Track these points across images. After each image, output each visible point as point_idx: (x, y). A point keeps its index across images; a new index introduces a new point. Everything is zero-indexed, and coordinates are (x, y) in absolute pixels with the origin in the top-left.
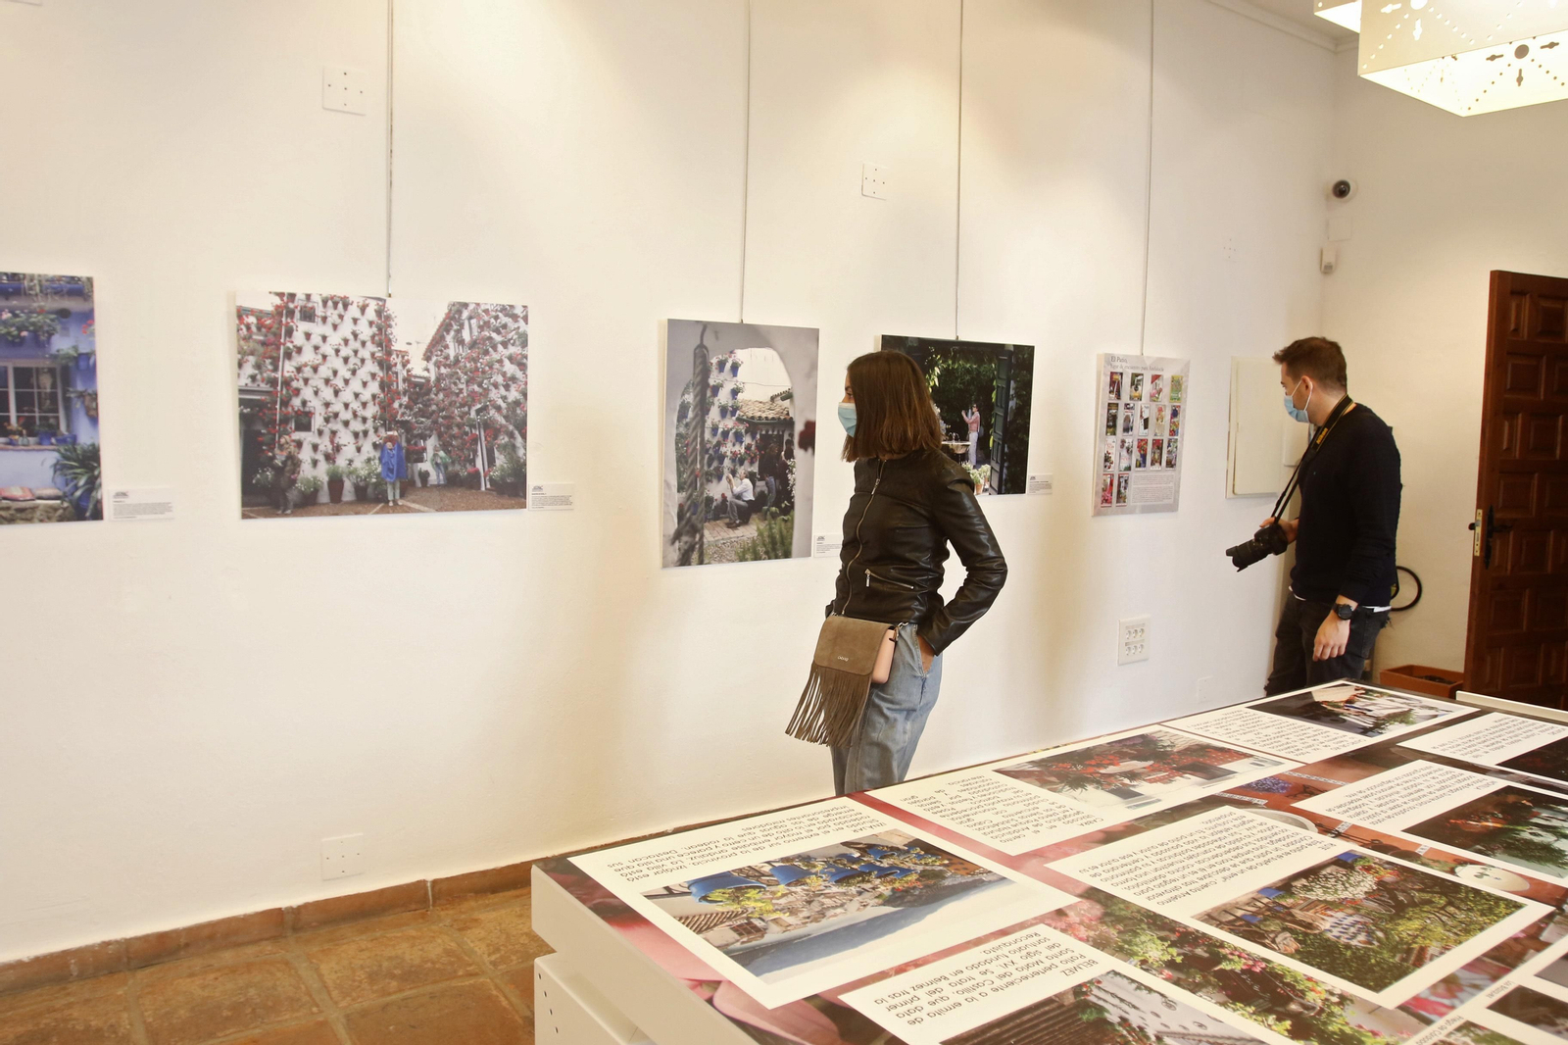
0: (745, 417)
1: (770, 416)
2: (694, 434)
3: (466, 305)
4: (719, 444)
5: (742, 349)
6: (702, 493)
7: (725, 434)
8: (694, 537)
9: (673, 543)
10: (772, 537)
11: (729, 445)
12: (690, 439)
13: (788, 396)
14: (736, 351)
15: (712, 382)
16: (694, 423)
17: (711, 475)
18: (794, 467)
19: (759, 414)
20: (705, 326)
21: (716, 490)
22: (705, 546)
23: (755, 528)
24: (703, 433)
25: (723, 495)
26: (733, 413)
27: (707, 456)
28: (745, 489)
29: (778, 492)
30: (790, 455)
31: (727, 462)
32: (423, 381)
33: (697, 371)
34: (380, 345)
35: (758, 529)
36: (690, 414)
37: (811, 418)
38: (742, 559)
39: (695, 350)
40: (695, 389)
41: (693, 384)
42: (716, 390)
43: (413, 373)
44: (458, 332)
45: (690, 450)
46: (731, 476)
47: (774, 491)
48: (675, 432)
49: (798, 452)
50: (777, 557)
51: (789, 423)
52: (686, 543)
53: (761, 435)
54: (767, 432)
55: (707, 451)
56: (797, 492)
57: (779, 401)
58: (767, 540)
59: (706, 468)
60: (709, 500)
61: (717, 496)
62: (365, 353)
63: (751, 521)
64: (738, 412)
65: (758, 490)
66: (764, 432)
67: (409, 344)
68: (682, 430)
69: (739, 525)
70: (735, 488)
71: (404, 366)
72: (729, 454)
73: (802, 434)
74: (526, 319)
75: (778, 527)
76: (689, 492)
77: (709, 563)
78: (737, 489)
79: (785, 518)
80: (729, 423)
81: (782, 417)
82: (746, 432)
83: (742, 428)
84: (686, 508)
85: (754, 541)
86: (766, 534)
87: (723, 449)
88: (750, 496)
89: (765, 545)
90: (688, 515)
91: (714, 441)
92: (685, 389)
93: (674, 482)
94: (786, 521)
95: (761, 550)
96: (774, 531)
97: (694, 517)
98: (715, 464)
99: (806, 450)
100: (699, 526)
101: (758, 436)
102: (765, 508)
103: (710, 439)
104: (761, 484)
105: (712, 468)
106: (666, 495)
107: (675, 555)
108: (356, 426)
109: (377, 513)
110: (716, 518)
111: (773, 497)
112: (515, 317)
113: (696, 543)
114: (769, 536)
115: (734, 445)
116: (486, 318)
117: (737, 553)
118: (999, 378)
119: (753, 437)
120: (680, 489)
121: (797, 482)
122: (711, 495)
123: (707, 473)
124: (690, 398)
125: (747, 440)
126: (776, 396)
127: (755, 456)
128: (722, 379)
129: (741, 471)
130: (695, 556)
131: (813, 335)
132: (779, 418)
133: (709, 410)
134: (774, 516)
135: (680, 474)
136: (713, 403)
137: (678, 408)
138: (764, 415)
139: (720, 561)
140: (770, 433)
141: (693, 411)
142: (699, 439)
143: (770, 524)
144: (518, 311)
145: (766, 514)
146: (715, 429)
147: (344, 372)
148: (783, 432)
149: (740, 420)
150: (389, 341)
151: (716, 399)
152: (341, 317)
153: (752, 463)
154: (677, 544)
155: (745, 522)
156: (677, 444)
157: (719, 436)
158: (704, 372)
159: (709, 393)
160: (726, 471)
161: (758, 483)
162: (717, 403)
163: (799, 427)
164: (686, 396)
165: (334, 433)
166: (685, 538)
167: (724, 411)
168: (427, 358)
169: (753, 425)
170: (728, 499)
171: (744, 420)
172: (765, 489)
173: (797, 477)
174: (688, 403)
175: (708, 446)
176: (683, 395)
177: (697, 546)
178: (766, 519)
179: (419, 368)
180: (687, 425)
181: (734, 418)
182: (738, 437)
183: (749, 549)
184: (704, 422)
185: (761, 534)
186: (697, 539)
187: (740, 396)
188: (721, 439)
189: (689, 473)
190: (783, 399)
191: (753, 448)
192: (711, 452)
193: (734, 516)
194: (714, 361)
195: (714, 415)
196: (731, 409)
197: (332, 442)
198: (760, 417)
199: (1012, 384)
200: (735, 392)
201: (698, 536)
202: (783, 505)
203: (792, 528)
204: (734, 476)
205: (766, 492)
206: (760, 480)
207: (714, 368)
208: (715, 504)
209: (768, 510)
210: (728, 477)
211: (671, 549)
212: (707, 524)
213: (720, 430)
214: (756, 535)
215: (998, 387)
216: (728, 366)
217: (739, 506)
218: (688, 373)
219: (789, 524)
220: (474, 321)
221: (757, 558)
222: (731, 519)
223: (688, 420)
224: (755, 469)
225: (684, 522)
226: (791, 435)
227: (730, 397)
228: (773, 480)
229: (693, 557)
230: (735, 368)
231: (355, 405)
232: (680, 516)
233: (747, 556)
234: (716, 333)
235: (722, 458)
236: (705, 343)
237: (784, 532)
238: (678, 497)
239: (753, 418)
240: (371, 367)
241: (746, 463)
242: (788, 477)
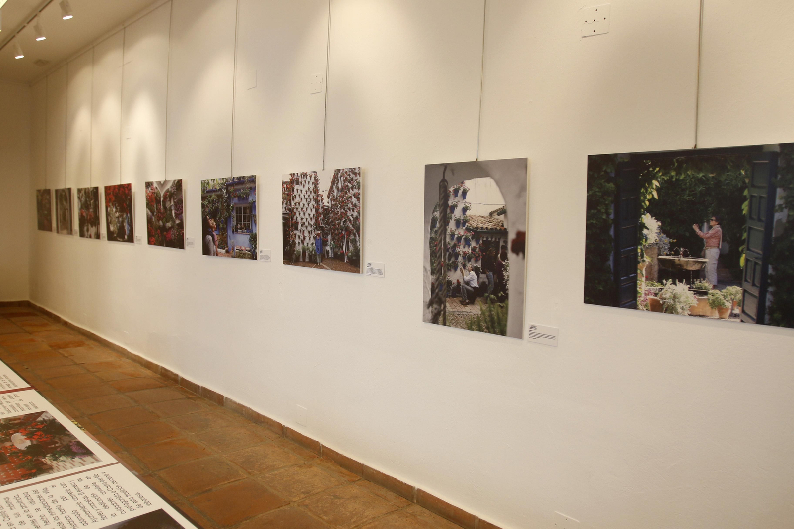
0: (471, 228)
1: (490, 227)
2: (440, 238)
3: (339, 170)
4: (455, 246)
5: (469, 179)
6: (445, 278)
7: (459, 239)
8: (441, 307)
9: (428, 307)
10: (491, 316)
11: (462, 246)
12: (438, 241)
13: (502, 212)
14: (465, 181)
15: (450, 204)
16: (440, 231)
17: (450, 266)
18: (508, 266)
19: (481, 225)
20: (445, 166)
21: (454, 277)
22: (447, 314)
23: (479, 308)
24: (445, 238)
25: (458, 281)
26: (464, 225)
27: (448, 253)
28: (472, 278)
29: (495, 284)
30: (505, 257)
31: (460, 258)
32: (327, 208)
33: (441, 197)
34: (315, 192)
35: (481, 309)
36: (438, 225)
37: (521, 229)
38: (470, 328)
39: (440, 183)
40: (440, 209)
41: (439, 205)
42: (453, 208)
43: (324, 204)
44: (337, 183)
45: (438, 249)
46: (463, 268)
47: (493, 283)
48: (429, 236)
49: (511, 255)
50: (495, 333)
51: (504, 233)
52: (436, 309)
53: (483, 241)
54: (487, 238)
55: (447, 250)
56: (511, 286)
57: (496, 216)
58: (488, 319)
59: (447, 261)
60: (449, 283)
61: (454, 281)
62: (311, 196)
63: (476, 302)
64: (467, 224)
65: (481, 280)
66: (485, 239)
67: (323, 191)
68: (433, 235)
69: (468, 304)
70: (465, 277)
71: (322, 201)
72: (461, 252)
73: (514, 242)
74: (359, 174)
75: (495, 310)
76: (437, 276)
77: (449, 326)
78: (467, 278)
79: (501, 304)
80: (461, 231)
81: (498, 228)
82: (473, 238)
83: (470, 235)
84: (436, 286)
85: (478, 317)
86: (487, 314)
87: (458, 249)
88: (475, 284)
89: (486, 322)
90: (437, 291)
91: (452, 243)
92: (435, 209)
93: (429, 269)
94: (502, 307)
95: (484, 325)
96: (493, 312)
97: (440, 293)
98: (453, 259)
99: (517, 254)
100: (443, 299)
101: (481, 242)
102: (486, 294)
103: (450, 242)
104: (482, 276)
105: (451, 262)
106: (424, 276)
107: (429, 316)
108: (309, 228)
109: (314, 268)
110: (454, 296)
111: (491, 287)
112: (355, 174)
113: (441, 310)
114: (489, 316)
115: (464, 247)
116: (346, 176)
117: (467, 323)
118: (755, 187)
119: (478, 242)
120: (432, 273)
121: (510, 278)
122: (450, 280)
123: (448, 265)
124: (437, 214)
125: (474, 244)
126: (494, 212)
127: (479, 256)
128: (457, 201)
129: (469, 265)
130: (441, 319)
131: (522, 164)
132: (496, 229)
133: (448, 223)
134: (493, 301)
135: (432, 263)
136: (451, 218)
137: (431, 221)
138: (485, 226)
139: (456, 326)
140: (490, 239)
141: (439, 223)
142: (443, 242)
143: (490, 307)
144: (357, 171)
145: (487, 299)
146: (452, 235)
147: (306, 205)
148: (499, 239)
149: (468, 229)
150: (318, 190)
151: (453, 215)
152: (305, 181)
153: (477, 261)
154: (431, 309)
155: (472, 302)
156: (430, 244)
157: (455, 241)
158: (445, 196)
159: (448, 211)
160: (459, 264)
161: (481, 276)
162: (453, 218)
163: (511, 236)
164: (435, 213)
165: (304, 231)
166: (435, 306)
167: (458, 223)
168: (328, 197)
169: (477, 233)
170: (461, 284)
171: (471, 230)
172: (486, 280)
173: (511, 274)
174: (436, 217)
175: (448, 246)
176: (433, 212)
177: (442, 313)
178: (487, 303)
179: (326, 202)
180: (436, 232)
181: (464, 228)
182: (468, 242)
183: (475, 322)
184: (446, 230)
185: (483, 313)
186: (442, 308)
187: (468, 213)
188: (456, 242)
189: (437, 263)
190: (499, 214)
191: (477, 250)
192: (450, 250)
193: (465, 296)
194: (451, 189)
195: (452, 225)
196: (462, 221)
197: (303, 235)
198: (482, 228)
199: (780, 193)
200: (465, 210)
201: (442, 306)
202: (500, 295)
203: (506, 313)
204: (465, 269)
205: (487, 283)
206: (482, 273)
207: (451, 194)
208: (453, 286)
209: (488, 296)
210: (461, 269)
211: (427, 311)
212: (448, 299)
213: (456, 236)
214: (480, 313)
215: (752, 196)
216: (460, 192)
217: (468, 290)
218: (436, 199)
219: (504, 310)
220: (342, 178)
221: (480, 330)
222: (463, 298)
223: (436, 229)
224: (479, 265)
225: (434, 295)
226: (506, 242)
227: (461, 213)
228: (492, 274)
229: (440, 319)
230: (465, 193)
231: (309, 219)
232: (433, 290)
233: (474, 327)
234: (452, 171)
235: (457, 255)
236: (446, 178)
237: (501, 315)
238: (431, 279)
239: (477, 228)
240: (313, 202)
241: (473, 260)
242: (503, 274)
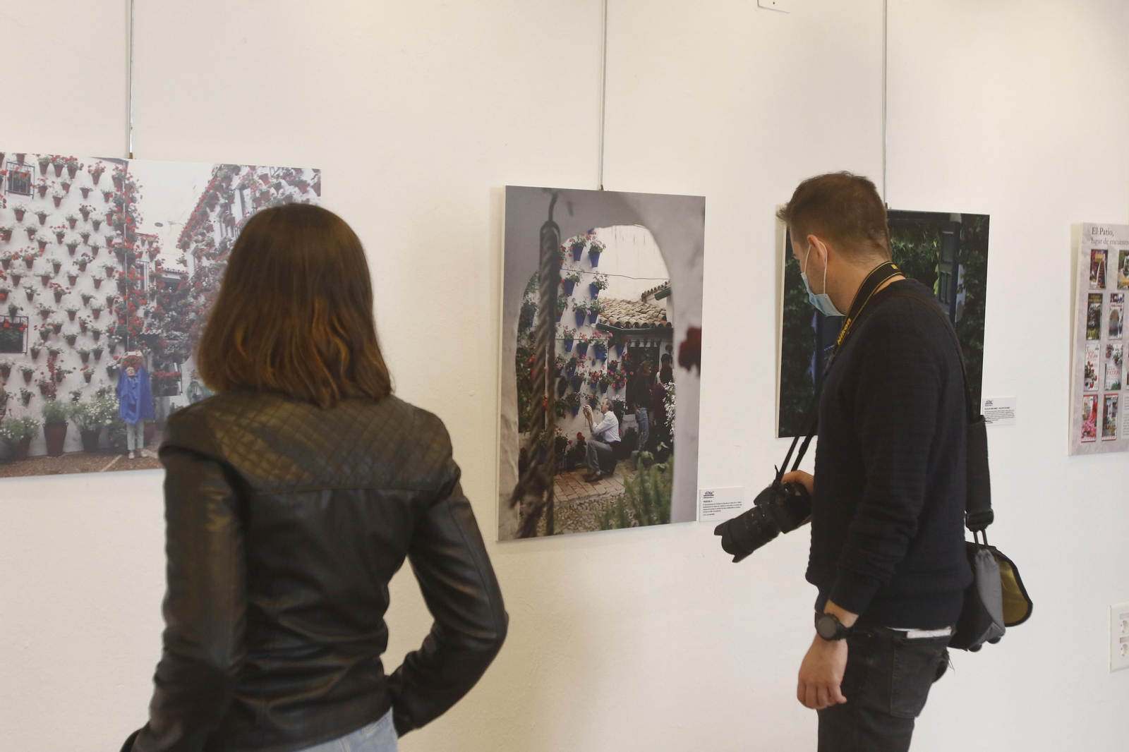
0: (608, 324)
1: (642, 322)
2: (540, 349)
3: (236, 169)
4: (573, 363)
5: (604, 227)
6: (552, 433)
7: (582, 348)
8: (542, 497)
9: (512, 505)
10: (644, 493)
11: (588, 363)
12: (535, 357)
13: (664, 292)
14: (596, 230)
15: (564, 274)
16: (540, 334)
17: (564, 406)
18: (673, 393)
19: (625, 319)
20: (554, 195)
21: (571, 428)
22: (555, 509)
23: (622, 481)
24: (552, 347)
25: (579, 435)
26: (592, 320)
27: (558, 380)
28: (608, 424)
29: (652, 429)
30: (668, 376)
31: (584, 388)
32: (178, 277)
33: (545, 259)
34: (118, 226)
35: (626, 483)
36: (536, 321)
37: (695, 324)
38: (605, 526)
39: (542, 229)
40: (541, 286)
41: (539, 278)
42: (570, 285)
43: (165, 266)
44: (227, 207)
45: (536, 371)
46: (590, 408)
47: (647, 427)
48: (515, 346)
49: (678, 372)
50: (651, 523)
51: (666, 331)
52: (530, 504)
53: (629, 349)
54: (637, 343)
55: (558, 373)
56: (678, 429)
57: (652, 301)
58: (638, 498)
59: (556, 397)
60: (562, 442)
61: (572, 437)
62: (98, 239)
63: (616, 471)
64: (599, 317)
65: (626, 426)
66: (633, 345)
67: (159, 225)
68: (524, 343)
69: (600, 478)
70: (595, 425)
71: (152, 256)
72: (586, 376)
73: (684, 347)
74: (317, 188)
75: (652, 480)
76: (535, 431)
77: (561, 533)
78: (598, 427)
79: (662, 466)
80: (588, 332)
81: (657, 323)
82: (610, 345)
83: (604, 339)
84: (530, 454)
85: (620, 500)
86: (636, 489)
87: (579, 370)
88: (614, 436)
89: (635, 506)
90: (533, 464)
91: (568, 358)
92: (530, 285)
93: (514, 417)
94: (662, 470)
95: (630, 512)
96: (647, 484)
97: (541, 467)
98: (569, 391)
99: (689, 369)
100: (548, 479)
101: (625, 351)
102: (636, 452)
103: (563, 356)
104: (629, 418)
105: (564, 397)
106: (503, 436)
107: (515, 523)
108: (86, 344)
109: (112, 469)
110: (570, 468)
112: (303, 186)
113: (544, 505)
114: (640, 493)
115: (594, 364)
116: (264, 188)
117: (598, 518)
118: (943, 262)
119: (619, 352)
120: (522, 427)
121: (677, 415)
122: (563, 435)
123: (559, 405)
124: (535, 298)
125: (612, 356)
126: (649, 293)
127: (622, 378)
128: (577, 269)
129: (603, 400)
130: (542, 523)
131: (697, 206)
132: (653, 324)
133: (560, 315)
134: (647, 463)
135: (521, 406)
136: (566, 305)
137: (519, 312)
138: (633, 321)
139: (576, 530)
140: (642, 345)
141: (539, 316)
142: (547, 356)
143: (641, 475)
144: (308, 177)
145: (637, 461)
146: (568, 341)
147: (69, 267)
148: (659, 344)
149: (601, 328)
150: (132, 220)
151: (570, 299)
152: (66, 187)
153: (617, 389)
154: (518, 507)
155: (609, 473)
156: (518, 363)
157: (573, 352)
158: (553, 259)
159: (560, 291)
160: (583, 400)
161: (626, 417)
162: (571, 305)
163: (679, 337)
164: (531, 295)
165: (54, 354)
166: (528, 498)
167: (580, 315)
168: (184, 245)
169: (619, 334)
170: (587, 440)
171: (607, 328)
172: (635, 425)
173: (677, 407)
174: (533, 304)
175: (559, 365)
176: (526, 293)
177: (545, 509)
178: (636, 469)
179: (172, 258)
180: (531, 336)
181: (594, 325)
182: (600, 353)
183: (614, 512)
184: (554, 331)
185: (629, 489)
186: (545, 499)
187: (602, 294)
188: (577, 356)
189: (534, 403)
190: (658, 297)
191: (619, 367)
192: (563, 373)
193: (593, 464)
194: (567, 244)
195: (567, 320)
196: (589, 312)
197: (51, 367)
198: (628, 323)
199: (961, 270)
200: (595, 288)
201: (546, 495)
202: (659, 449)
203: (671, 481)
204: (594, 408)
205: (636, 430)
206: (628, 412)
207: (567, 254)
208: (568, 447)
209: (639, 455)
210: (585, 410)
211: (510, 513)
212: (558, 477)
213: (575, 343)
214: (623, 491)
215: (941, 274)
216: (586, 250)
217: (600, 450)
218: (532, 263)
219: (667, 475)
220: (247, 192)
221: (624, 524)
222: (589, 468)
223: (533, 329)
224: (621, 397)
225: (527, 475)
226: (670, 348)
227: (588, 295)
228: (645, 412)
229: (540, 524)
230: (595, 254)
231: (84, 314)
232: (523, 465)
233: (612, 522)
234: (570, 205)
235: (577, 381)
236: (555, 219)
237: (661, 486)
238: (518, 439)
239: (618, 324)
240: (106, 258)
241: (610, 388)
242: (665, 409)
